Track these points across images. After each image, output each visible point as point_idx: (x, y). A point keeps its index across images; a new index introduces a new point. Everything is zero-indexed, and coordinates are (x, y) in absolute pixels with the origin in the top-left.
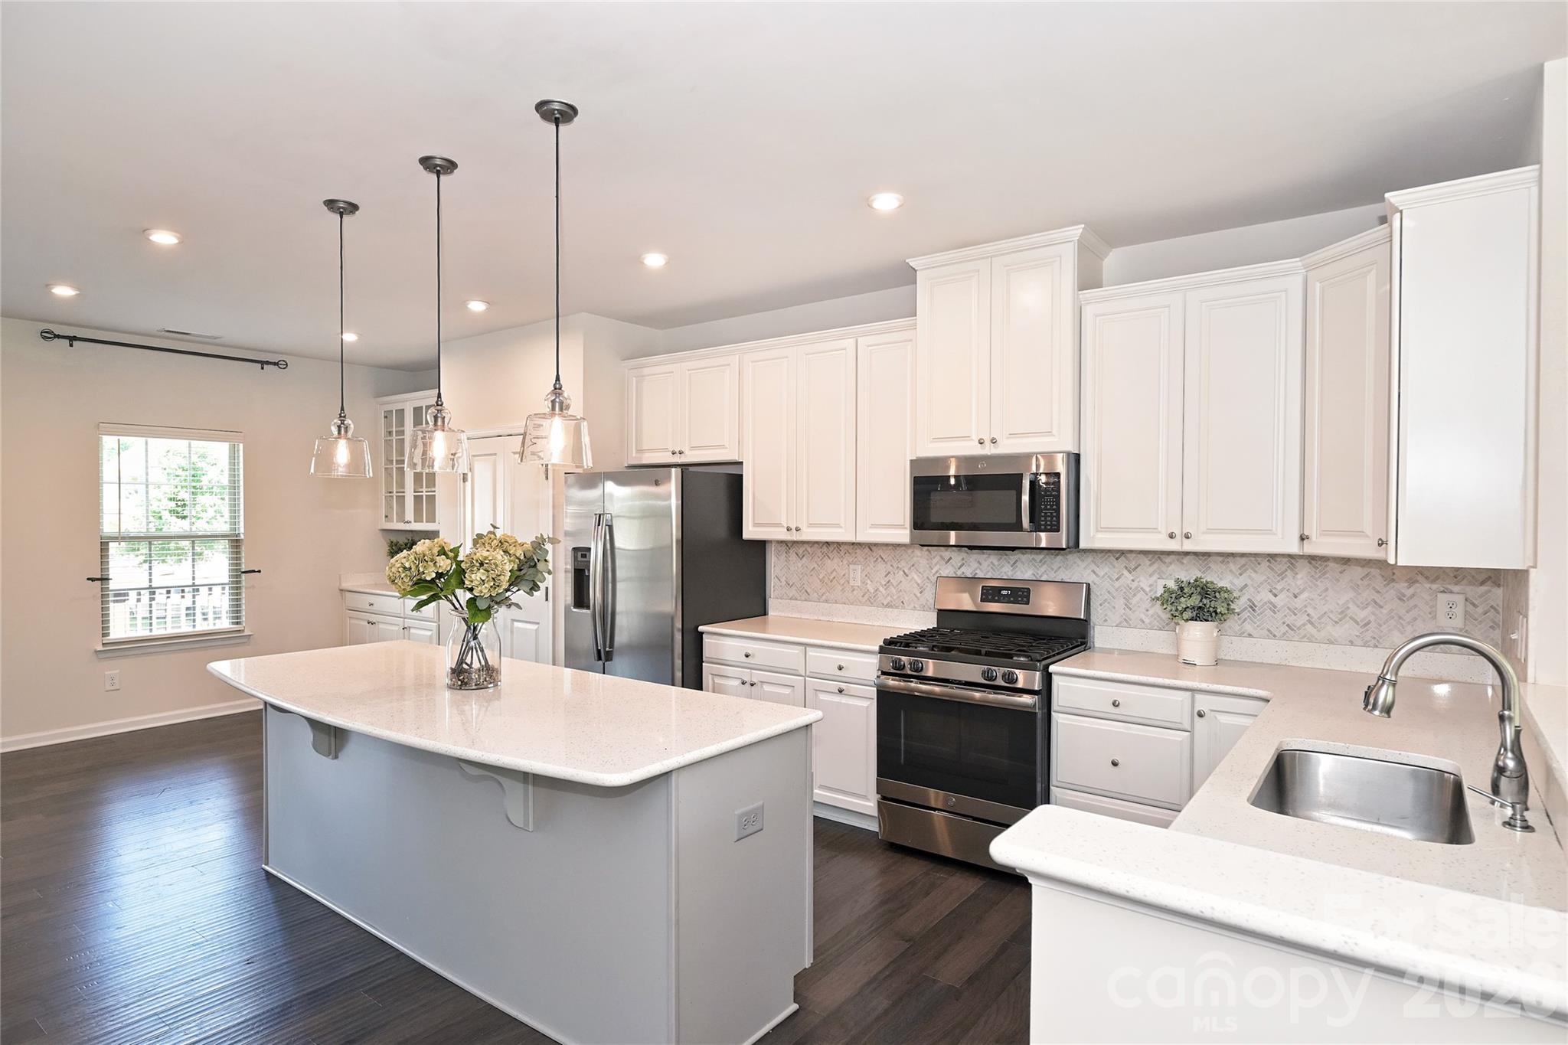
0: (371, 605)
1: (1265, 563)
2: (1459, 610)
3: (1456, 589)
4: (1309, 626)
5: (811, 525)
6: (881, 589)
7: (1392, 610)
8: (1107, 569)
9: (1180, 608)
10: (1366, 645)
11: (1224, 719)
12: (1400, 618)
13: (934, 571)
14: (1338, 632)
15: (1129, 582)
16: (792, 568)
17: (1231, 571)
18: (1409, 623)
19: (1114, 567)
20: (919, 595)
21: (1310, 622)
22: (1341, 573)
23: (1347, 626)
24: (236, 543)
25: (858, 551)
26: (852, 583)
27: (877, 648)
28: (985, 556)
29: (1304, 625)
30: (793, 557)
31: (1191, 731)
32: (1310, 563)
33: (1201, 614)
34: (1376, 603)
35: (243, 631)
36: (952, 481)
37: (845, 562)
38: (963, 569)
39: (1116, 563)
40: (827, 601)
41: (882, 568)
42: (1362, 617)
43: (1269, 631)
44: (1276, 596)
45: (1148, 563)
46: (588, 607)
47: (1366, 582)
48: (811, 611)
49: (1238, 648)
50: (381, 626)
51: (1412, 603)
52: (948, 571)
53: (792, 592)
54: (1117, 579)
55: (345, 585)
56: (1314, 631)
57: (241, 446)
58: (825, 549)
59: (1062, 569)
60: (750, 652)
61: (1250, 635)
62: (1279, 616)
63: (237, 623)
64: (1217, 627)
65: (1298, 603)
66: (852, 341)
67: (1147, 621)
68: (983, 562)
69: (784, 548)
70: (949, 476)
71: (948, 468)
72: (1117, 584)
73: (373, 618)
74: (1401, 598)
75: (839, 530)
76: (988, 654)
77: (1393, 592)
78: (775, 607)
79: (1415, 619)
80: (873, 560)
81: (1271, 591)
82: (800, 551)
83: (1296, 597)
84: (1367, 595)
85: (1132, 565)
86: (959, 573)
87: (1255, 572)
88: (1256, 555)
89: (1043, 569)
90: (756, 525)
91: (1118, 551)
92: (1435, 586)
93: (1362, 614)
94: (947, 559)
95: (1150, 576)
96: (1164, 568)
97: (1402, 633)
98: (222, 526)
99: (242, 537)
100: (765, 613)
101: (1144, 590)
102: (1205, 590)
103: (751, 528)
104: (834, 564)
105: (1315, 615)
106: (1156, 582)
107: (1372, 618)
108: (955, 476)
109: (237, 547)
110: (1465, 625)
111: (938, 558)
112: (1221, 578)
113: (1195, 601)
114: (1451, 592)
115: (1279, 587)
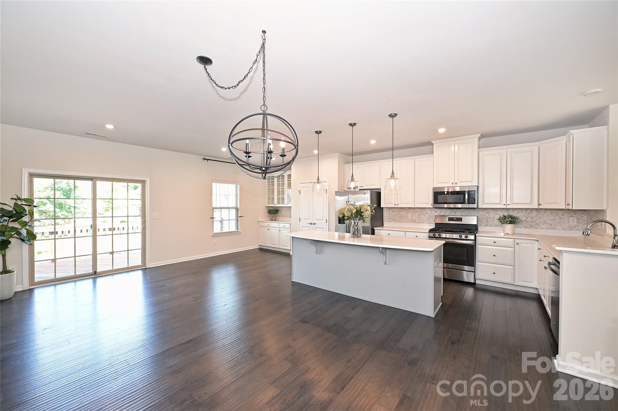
0: (268, 225)
1: (524, 211)
2: (575, 221)
3: (575, 216)
4: (536, 225)
5: (401, 204)
6: (417, 219)
7: (558, 221)
8: (481, 213)
9: (506, 221)
10: (551, 229)
11: (523, 245)
12: (560, 223)
13: (432, 214)
14: (544, 226)
15: (487, 216)
16: (391, 214)
17: (515, 213)
18: (562, 224)
19: (483, 212)
20: (428, 220)
21: (536, 224)
22: (544, 213)
23: (546, 225)
24: (237, 209)
25: (410, 210)
26: (408, 217)
27: (428, 232)
28: (447, 210)
29: (535, 225)
30: (391, 211)
31: (514, 248)
32: (536, 211)
33: (511, 223)
34: (554, 219)
35: (239, 231)
36: (446, 193)
37: (406, 212)
38: (441, 214)
39: (484, 212)
40: (401, 222)
41: (417, 214)
42: (550, 223)
43: (525, 226)
44: (527, 218)
45: (492, 211)
46: (345, 224)
47: (551, 215)
48: (396, 225)
49: (519, 230)
50: (271, 230)
51: (563, 219)
52: (437, 214)
53: (391, 220)
54: (484, 215)
55: (259, 220)
56: (537, 226)
57: (239, 186)
58: (400, 210)
59: (469, 213)
60: (389, 233)
61: (520, 228)
62: (528, 223)
63: (237, 229)
64: (514, 225)
65: (533, 220)
66: (414, 160)
67: (492, 225)
68: (446, 212)
69: (388, 210)
70: (445, 192)
71: (445, 189)
72: (484, 217)
73: (269, 228)
74: (560, 218)
75: (410, 205)
76: (459, 232)
77: (558, 217)
78: (385, 224)
79: (564, 223)
80: (414, 212)
81: (526, 217)
82: (393, 210)
83: (533, 218)
84: (552, 218)
85: (488, 212)
86: (440, 215)
87: (522, 213)
88: (522, 209)
89: (463, 213)
90: (385, 204)
91: (484, 208)
92: (569, 215)
93: (550, 222)
94: (436, 211)
95: (493, 214)
96: (497, 212)
97: (561, 226)
98: (234, 206)
99: (239, 208)
100: (383, 226)
101: (492, 218)
102: (512, 217)
103: (383, 204)
104: (403, 213)
105: (538, 223)
106: (495, 216)
107: (553, 223)
108: (447, 192)
109: (237, 210)
110: (577, 224)
111: (433, 211)
112: (515, 214)
113: (510, 219)
114: (573, 217)
115: (528, 216)
